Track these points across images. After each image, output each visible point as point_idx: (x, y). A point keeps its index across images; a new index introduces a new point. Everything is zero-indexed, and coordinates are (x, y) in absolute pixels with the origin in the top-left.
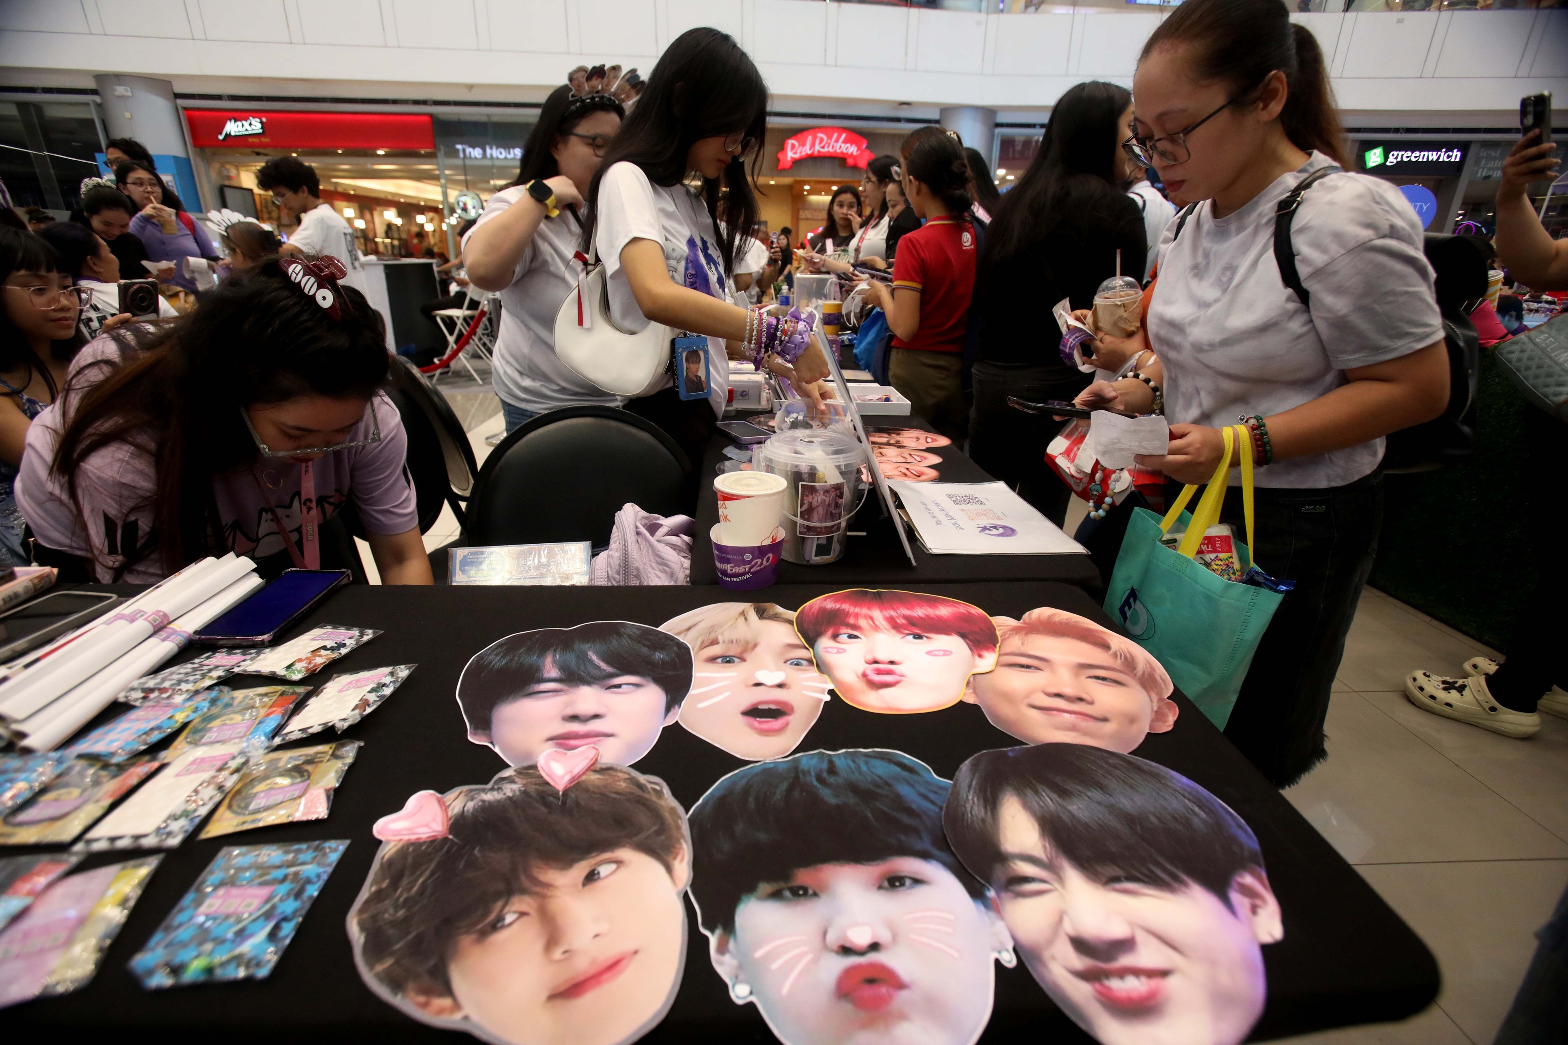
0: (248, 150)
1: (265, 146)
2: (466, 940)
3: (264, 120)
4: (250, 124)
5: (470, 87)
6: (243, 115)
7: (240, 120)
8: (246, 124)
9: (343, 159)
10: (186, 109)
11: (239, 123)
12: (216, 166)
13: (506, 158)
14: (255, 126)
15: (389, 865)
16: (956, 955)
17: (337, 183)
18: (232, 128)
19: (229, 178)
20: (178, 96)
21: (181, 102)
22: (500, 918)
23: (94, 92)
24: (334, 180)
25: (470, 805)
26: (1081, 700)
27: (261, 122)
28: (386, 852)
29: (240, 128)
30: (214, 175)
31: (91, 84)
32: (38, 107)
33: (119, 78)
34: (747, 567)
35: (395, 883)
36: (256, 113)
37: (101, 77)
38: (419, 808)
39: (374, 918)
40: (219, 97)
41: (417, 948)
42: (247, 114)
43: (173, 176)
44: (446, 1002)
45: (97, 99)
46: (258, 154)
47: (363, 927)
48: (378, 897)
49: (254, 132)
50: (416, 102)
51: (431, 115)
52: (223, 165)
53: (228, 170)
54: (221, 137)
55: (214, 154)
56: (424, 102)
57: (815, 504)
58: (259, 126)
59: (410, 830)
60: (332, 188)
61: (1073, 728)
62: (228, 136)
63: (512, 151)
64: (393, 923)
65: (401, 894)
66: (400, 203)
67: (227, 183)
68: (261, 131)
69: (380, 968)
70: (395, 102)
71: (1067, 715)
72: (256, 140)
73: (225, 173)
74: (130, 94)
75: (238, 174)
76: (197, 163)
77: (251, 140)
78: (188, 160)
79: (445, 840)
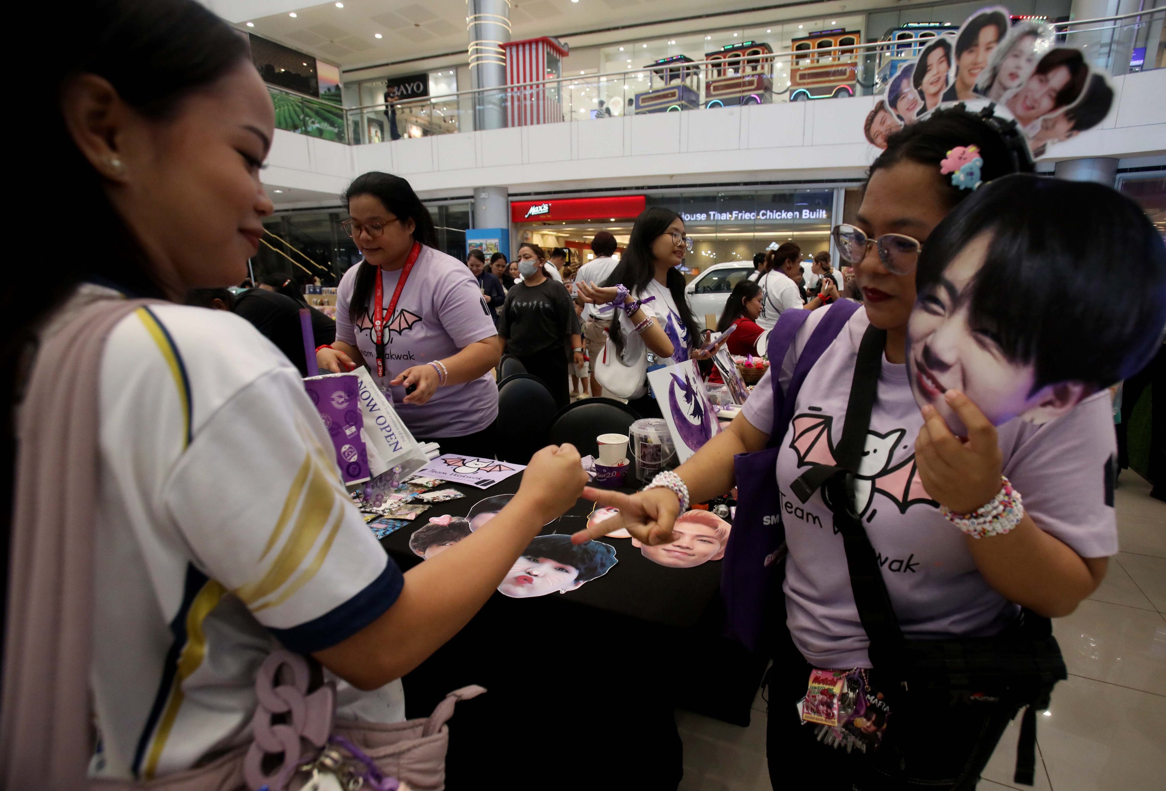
0: (540, 223)
1: (549, 220)
2: (435, 545)
3: (550, 205)
4: (543, 208)
5: (672, 176)
6: (539, 203)
7: (538, 206)
8: (540, 207)
9: (590, 225)
10: (512, 202)
11: (537, 208)
12: (521, 232)
13: (690, 220)
14: (544, 209)
15: (429, 527)
16: (551, 585)
17: (586, 238)
18: (534, 211)
19: (527, 239)
20: (510, 195)
21: (511, 199)
22: (446, 544)
23: (472, 197)
24: (584, 237)
25: (458, 521)
26: (688, 548)
27: (549, 206)
28: (429, 524)
29: (537, 211)
30: (519, 238)
31: (471, 193)
32: (446, 207)
33: (484, 189)
34: (605, 475)
35: (427, 531)
36: (546, 201)
37: (477, 190)
38: (444, 518)
39: (418, 536)
40: (529, 194)
41: (423, 544)
42: (541, 202)
43: (499, 240)
44: (423, 553)
45: (472, 200)
46: (545, 224)
47: (414, 536)
48: (421, 532)
49: (544, 212)
50: (637, 188)
51: (645, 196)
52: (525, 232)
53: (527, 235)
54: (526, 216)
55: (522, 226)
56: (642, 188)
57: (646, 453)
58: (547, 208)
59: (438, 522)
60: (582, 241)
61: (677, 557)
62: (530, 215)
63: (695, 215)
64: (421, 538)
65: (427, 533)
66: (623, 249)
67: (525, 242)
68: (547, 211)
69: (413, 544)
70: (625, 189)
71: (677, 553)
72: (544, 217)
73: (525, 236)
74: (487, 197)
75: (532, 236)
76: (512, 232)
77: (541, 217)
78: (508, 230)
79: (446, 526)
